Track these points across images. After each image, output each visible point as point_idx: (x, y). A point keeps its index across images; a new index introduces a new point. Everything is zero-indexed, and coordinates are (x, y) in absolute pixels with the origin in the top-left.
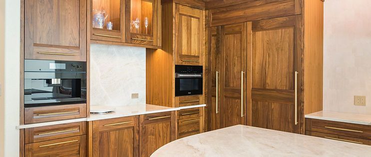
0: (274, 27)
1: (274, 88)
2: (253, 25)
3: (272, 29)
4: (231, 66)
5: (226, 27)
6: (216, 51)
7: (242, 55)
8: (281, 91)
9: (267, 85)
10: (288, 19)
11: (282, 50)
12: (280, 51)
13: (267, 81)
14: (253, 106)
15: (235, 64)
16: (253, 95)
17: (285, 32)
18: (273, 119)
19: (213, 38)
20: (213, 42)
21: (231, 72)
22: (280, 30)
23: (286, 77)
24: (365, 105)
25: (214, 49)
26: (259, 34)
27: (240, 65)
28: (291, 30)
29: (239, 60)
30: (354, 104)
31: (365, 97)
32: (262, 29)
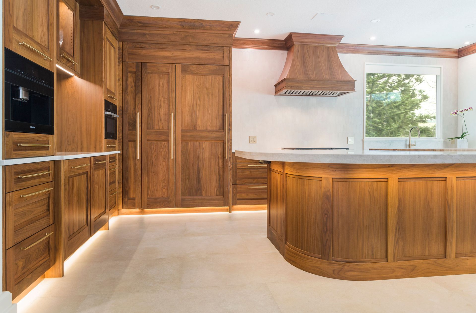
0: (204, 73)
1: (205, 129)
2: (182, 67)
3: (202, 75)
4: (156, 108)
5: (148, 64)
6: (135, 90)
7: (170, 96)
8: (212, 131)
9: (198, 126)
10: (218, 68)
11: (212, 95)
12: (210, 95)
13: (198, 123)
14: (183, 147)
15: (160, 105)
16: (182, 136)
17: (215, 79)
18: (204, 157)
19: (130, 75)
20: (131, 79)
21: (156, 113)
22: (210, 77)
23: (216, 119)
24: (256, 143)
25: (132, 87)
26: (189, 78)
27: (167, 106)
28: (221, 78)
29: (167, 102)
30: (249, 143)
31: (256, 137)
32: (192, 73)
